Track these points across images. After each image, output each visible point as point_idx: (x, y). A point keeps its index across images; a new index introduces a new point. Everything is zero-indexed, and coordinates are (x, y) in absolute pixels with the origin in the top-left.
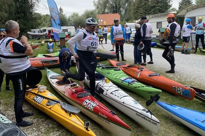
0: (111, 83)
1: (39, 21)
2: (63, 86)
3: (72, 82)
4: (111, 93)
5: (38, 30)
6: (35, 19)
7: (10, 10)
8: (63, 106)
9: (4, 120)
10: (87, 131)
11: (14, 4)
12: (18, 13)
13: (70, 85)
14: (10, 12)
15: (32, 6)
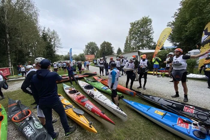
0: (97, 91)
1: (58, 58)
2: (73, 95)
3: (78, 92)
4: (98, 97)
5: (58, 62)
6: (57, 57)
7: (44, 54)
8: (74, 110)
9: (37, 126)
10: (91, 128)
11: (46, 51)
12: (48, 55)
13: (76, 94)
14: (44, 55)
15: (55, 52)
